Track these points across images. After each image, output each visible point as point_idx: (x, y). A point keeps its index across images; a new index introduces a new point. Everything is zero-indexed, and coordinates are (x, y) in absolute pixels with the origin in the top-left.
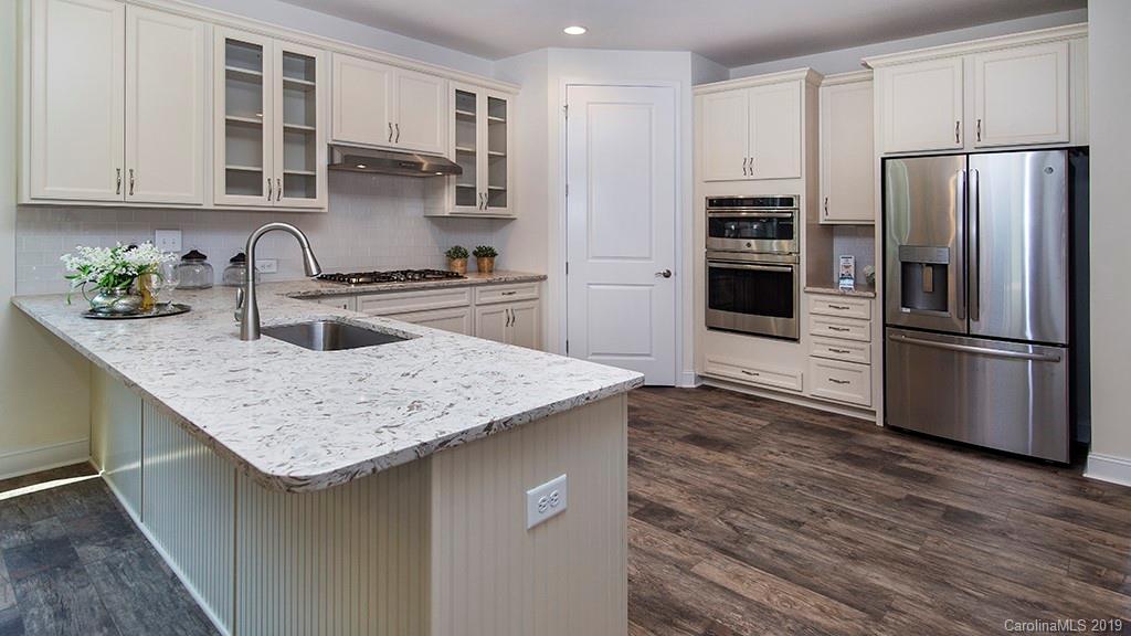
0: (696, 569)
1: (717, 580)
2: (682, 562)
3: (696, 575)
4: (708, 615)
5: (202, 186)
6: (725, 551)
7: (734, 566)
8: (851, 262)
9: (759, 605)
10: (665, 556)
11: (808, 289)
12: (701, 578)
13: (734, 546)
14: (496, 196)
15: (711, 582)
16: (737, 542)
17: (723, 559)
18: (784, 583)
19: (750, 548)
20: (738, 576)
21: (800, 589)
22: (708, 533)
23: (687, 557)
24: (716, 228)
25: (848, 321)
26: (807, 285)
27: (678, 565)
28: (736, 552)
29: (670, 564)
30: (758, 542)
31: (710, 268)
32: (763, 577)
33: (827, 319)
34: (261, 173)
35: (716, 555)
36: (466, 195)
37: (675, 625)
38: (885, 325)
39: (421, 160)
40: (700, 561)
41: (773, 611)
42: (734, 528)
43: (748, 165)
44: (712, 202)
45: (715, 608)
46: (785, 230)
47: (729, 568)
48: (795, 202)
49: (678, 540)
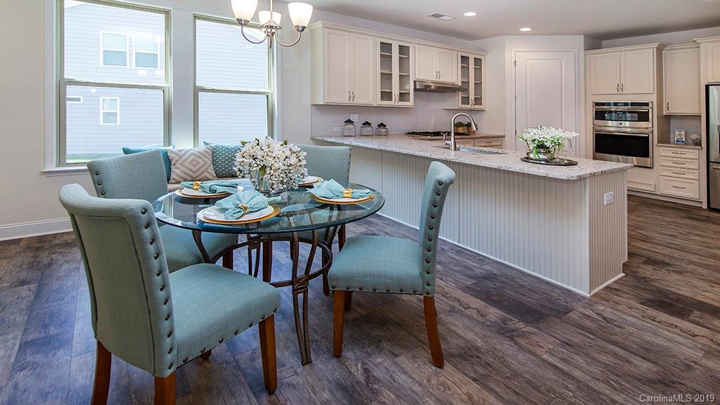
5: (373, 98)
8: (683, 133)
11: (659, 145)
14: (478, 100)
24: (600, 115)
25: (684, 160)
26: (658, 143)
31: (596, 134)
33: (671, 159)
34: (391, 92)
36: (466, 100)
38: (708, 162)
39: (431, 84)
43: (620, 88)
44: (597, 104)
46: (644, 117)
48: (650, 105)
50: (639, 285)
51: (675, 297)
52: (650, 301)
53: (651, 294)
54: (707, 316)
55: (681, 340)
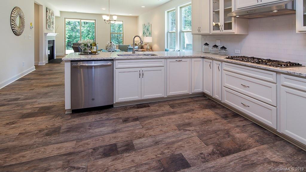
0: (75, 142)
1: (65, 143)
2: (81, 141)
3: (73, 140)
4: (61, 135)
6: (70, 154)
7: (63, 151)
9: (48, 145)
10: (88, 139)
12: (71, 141)
13: (68, 158)
15: (67, 142)
16: (69, 161)
17: (68, 151)
18: (40, 157)
19: (60, 163)
20: (59, 149)
21: (33, 159)
22: (83, 157)
23: (81, 143)
27: (81, 140)
28: (66, 157)
29: (84, 139)
30: (59, 168)
32: (50, 154)
35: (72, 150)
37: (68, 129)
40: (75, 145)
41: (42, 146)
42: (74, 168)
45: (61, 137)
47: (64, 149)
49: (90, 147)
50: (58, 112)
51: (44, 114)
52: (53, 108)
53: (53, 110)
54: (33, 111)
55: (43, 101)
